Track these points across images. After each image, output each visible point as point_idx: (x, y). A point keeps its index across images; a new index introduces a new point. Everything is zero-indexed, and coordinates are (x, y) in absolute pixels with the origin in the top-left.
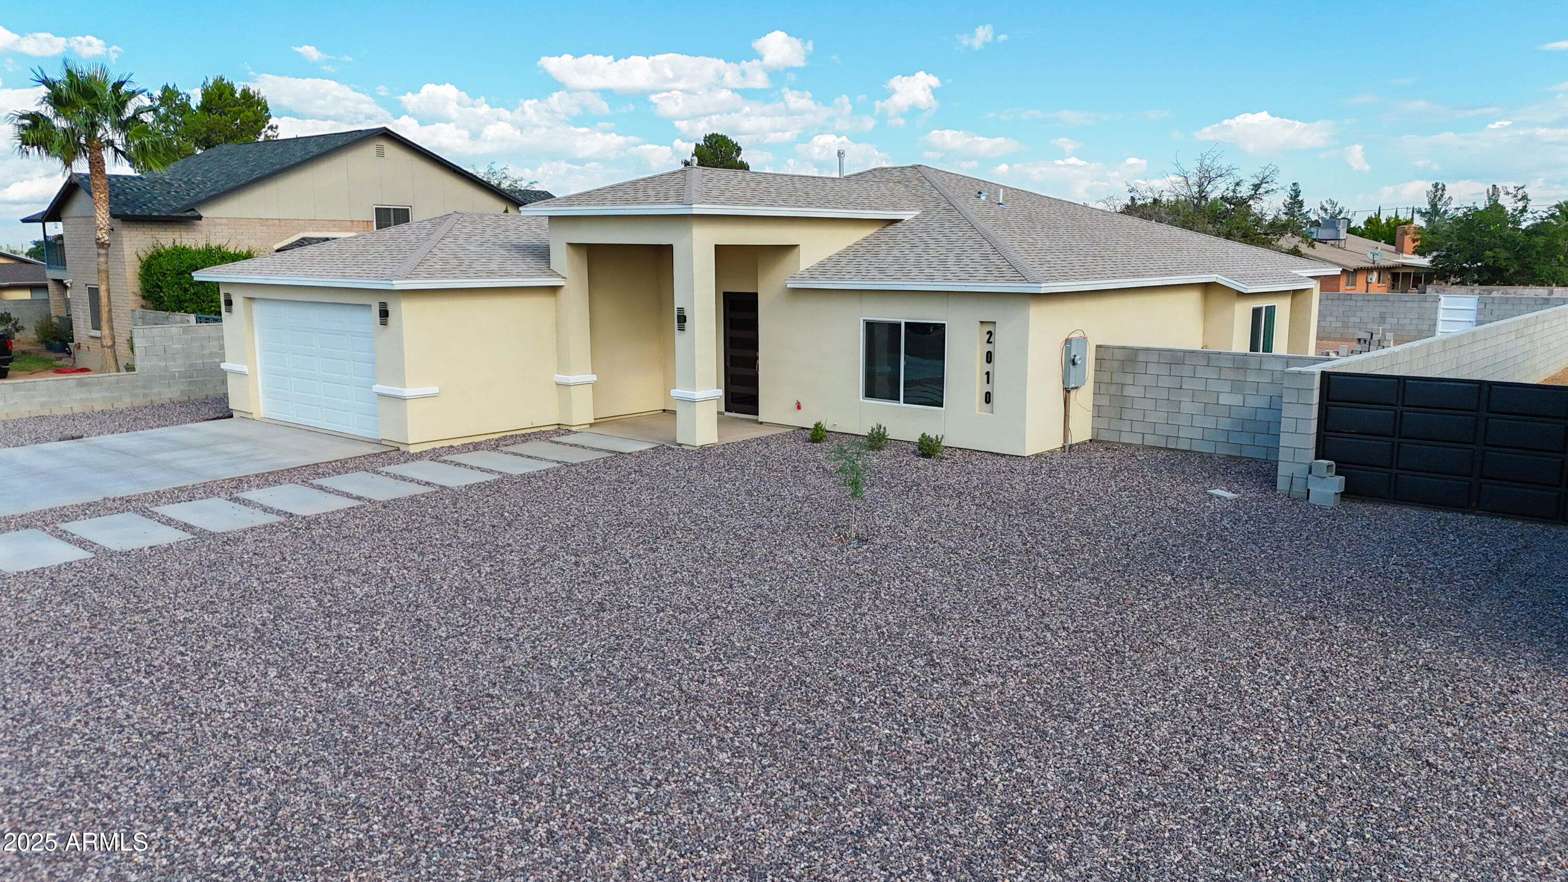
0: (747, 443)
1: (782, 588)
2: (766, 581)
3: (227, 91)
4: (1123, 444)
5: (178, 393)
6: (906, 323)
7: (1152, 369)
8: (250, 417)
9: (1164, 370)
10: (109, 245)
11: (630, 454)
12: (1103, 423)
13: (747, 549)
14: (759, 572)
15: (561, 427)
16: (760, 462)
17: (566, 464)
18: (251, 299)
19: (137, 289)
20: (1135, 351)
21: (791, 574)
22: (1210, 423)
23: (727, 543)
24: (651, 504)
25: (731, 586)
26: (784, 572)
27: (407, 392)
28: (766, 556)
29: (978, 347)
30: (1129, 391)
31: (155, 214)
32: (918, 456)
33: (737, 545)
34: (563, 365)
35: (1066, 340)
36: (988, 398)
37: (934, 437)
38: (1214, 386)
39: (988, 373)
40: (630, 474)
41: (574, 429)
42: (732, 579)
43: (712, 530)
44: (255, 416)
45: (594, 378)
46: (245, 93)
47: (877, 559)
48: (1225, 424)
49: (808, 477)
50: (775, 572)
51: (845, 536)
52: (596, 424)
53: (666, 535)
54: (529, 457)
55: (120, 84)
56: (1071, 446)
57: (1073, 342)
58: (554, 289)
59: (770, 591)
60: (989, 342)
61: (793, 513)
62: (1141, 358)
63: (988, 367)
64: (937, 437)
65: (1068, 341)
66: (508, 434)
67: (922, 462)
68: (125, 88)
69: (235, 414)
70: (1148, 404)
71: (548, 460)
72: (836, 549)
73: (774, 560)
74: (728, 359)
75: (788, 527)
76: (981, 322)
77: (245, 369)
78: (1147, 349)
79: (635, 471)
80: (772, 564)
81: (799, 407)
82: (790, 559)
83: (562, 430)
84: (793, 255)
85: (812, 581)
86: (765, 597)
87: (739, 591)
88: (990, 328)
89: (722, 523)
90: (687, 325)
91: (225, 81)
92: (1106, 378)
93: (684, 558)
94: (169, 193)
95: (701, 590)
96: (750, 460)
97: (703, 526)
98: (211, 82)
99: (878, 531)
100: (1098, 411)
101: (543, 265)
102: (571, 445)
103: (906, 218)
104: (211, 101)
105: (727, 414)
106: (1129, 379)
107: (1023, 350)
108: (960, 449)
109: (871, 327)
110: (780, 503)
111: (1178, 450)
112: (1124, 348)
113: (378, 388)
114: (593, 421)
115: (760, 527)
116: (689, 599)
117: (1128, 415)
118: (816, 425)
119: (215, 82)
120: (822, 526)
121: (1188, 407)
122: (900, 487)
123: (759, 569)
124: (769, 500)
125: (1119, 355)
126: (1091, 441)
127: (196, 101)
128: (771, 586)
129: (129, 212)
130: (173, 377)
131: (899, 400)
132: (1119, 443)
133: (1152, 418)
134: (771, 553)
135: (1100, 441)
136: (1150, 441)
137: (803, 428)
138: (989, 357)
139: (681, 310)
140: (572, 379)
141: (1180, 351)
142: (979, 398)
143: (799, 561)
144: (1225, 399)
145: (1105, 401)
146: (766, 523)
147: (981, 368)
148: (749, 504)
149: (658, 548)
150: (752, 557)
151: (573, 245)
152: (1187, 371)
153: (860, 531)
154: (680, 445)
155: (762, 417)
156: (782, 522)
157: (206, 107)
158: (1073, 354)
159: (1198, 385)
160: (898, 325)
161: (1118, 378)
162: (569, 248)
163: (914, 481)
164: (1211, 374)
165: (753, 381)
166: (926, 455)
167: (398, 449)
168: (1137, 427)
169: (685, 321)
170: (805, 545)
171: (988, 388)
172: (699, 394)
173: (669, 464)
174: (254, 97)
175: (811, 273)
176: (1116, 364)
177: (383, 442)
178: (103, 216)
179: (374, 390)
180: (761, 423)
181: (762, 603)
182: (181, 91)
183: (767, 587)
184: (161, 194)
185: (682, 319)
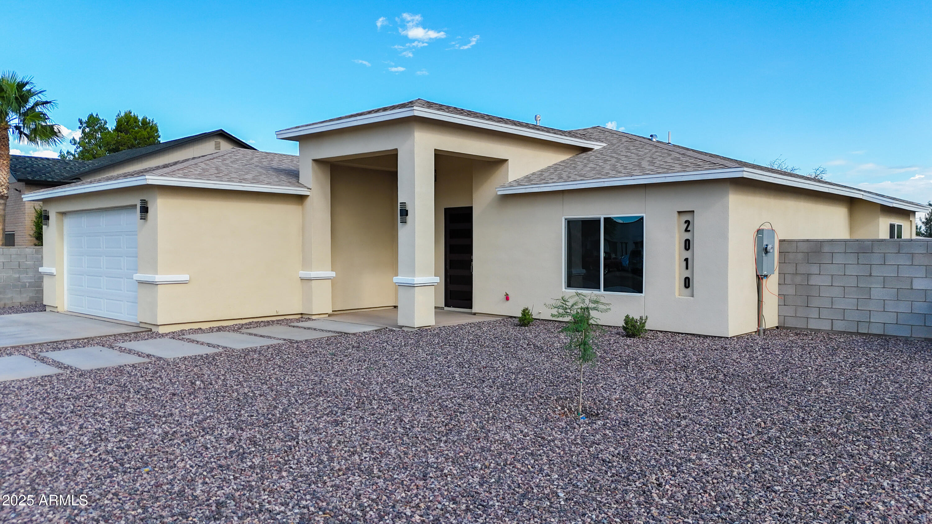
0: (461, 327)
1: (498, 481)
2: (475, 468)
3: (132, 119)
4: (812, 330)
5: (27, 299)
6: (605, 219)
7: (839, 259)
8: (56, 311)
9: (852, 259)
10: (7, 197)
11: (354, 334)
12: (789, 311)
13: (453, 422)
14: (467, 455)
15: (304, 316)
16: (472, 340)
17: (291, 341)
18: (64, 214)
19: (32, 233)
20: (821, 243)
21: (510, 458)
22: (903, 308)
23: (430, 415)
24: (357, 374)
25: (425, 477)
26: (500, 454)
27: (158, 278)
28: (476, 432)
29: (677, 236)
30: (815, 280)
31: (50, 180)
32: (623, 336)
33: (441, 418)
34: (306, 263)
35: (758, 231)
36: (687, 283)
37: (639, 318)
38: (905, 273)
39: (686, 260)
40: (348, 349)
41: (314, 317)
42: (429, 465)
43: (416, 400)
44: (59, 309)
45: (333, 274)
46: (144, 120)
47: (622, 438)
48: (920, 307)
49: (520, 352)
50: (488, 455)
51: (570, 410)
52: (335, 314)
53: (360, 405)
54: (261, 336)
55: (25, 85)
56: (765, 330)
57: (765, 232)
58: (301, 198)
59: (481, 485)
60: (687, 230)
61: (507, 384)
62: (826, 249)
63: (687, 254)
64: (641, 318)
65: (759, 231)
66: (255, 320)
67: (629, 341)
68: (27, 87)
69: (48, 309)
70: (836, 292)
71: (278, 339)
72: (563, 424)
73: (486, 438)
74: (448, 261)
75: (503, 398)
76: (679, 212)
77: (53, 270)
78: (832, 241)
79: (353, 347)
80: (484, 443)
81: (507, 299)
82: (508, 436)
83: (304, 317)
84: (502, 169)
85: (541, 470)
86: (472, 495)
87: (436, 485)
88: (688, 217)
89: (427, 393)
90: (409, 218)
91: (132, 114)
92: (790, 269)
93: (372, 433)
94: (65, 168)
95: (381, 482)
96: (464, 338)
97: (405, 396)
98: (123, 114)
99: (609, 404)
100: (783, 299)
101: (294, 180)
102: (305, 328)
103: (596, 148)
104: (121, 125)
105: (446, 308)
106: (814, 269)
107: (723, 236)
108: (661, 332)
109: (570, 223)
110: (493, 375)
111: (870, 334)
112: (808, 241)
113: (139, 276)
114: (330, 312)
115: (470, 397)
116: (358, 497)
117: (815, 302)
118: (524, 311)
119: (126, 114)
120: (541, 397)
121: (878, 293)
122: (616, 362)
123: (466, 450)
124: (480, 371)
125: (803, 247)
126: (777, 327)
127: (111, 126)
128: (482, 477)
129: (30, 178)
130: (24, 286)
131: (599, 288)
132: (807, 329)
133: (840, 304)
134: (483, 428)
135: (787, 328)
136: (839, 326)
137: (511, 317)
138: (688, 245)
139: (403, 204)
140: (313, 274)
141: (868, 240)
142: (678, 283)
143: (519, 440)
144: (919, 284)
145: (790, 290)
146: (477, 394)
147: (680, 254)
148: (460, 375)
149: (344, 420)
150: (459, 433)
151: (317, 161)
152: (876, 259)
153: (588, 403)
154: (401, 327)
155: (474, 310)
156: (495, 393)
157: (118, 129)
158: (765, 243)
159: (889, 272)
160: (598, 221)
161: (802, 269)
162: (314, 165)
163: (629, 356)
164: (903, 260)
165: (468, 280)
166: (632, 336)
167: (151, 330)
168: (825, 314)
169: (407, 215)
170: (524, 419)
171: (687, 274)
172: (418, 280)
173: (387, 342)
174: (149, 123)
175: (518, 183)
176: (800, 256)
177: (141, 325)
178: (5, 176)
179: (135, 278)
180: (475, 314)
181: (468, 509)
182: (101, 119)
183: (476, 480)
184: (59, 169)
185: (405, 213)
